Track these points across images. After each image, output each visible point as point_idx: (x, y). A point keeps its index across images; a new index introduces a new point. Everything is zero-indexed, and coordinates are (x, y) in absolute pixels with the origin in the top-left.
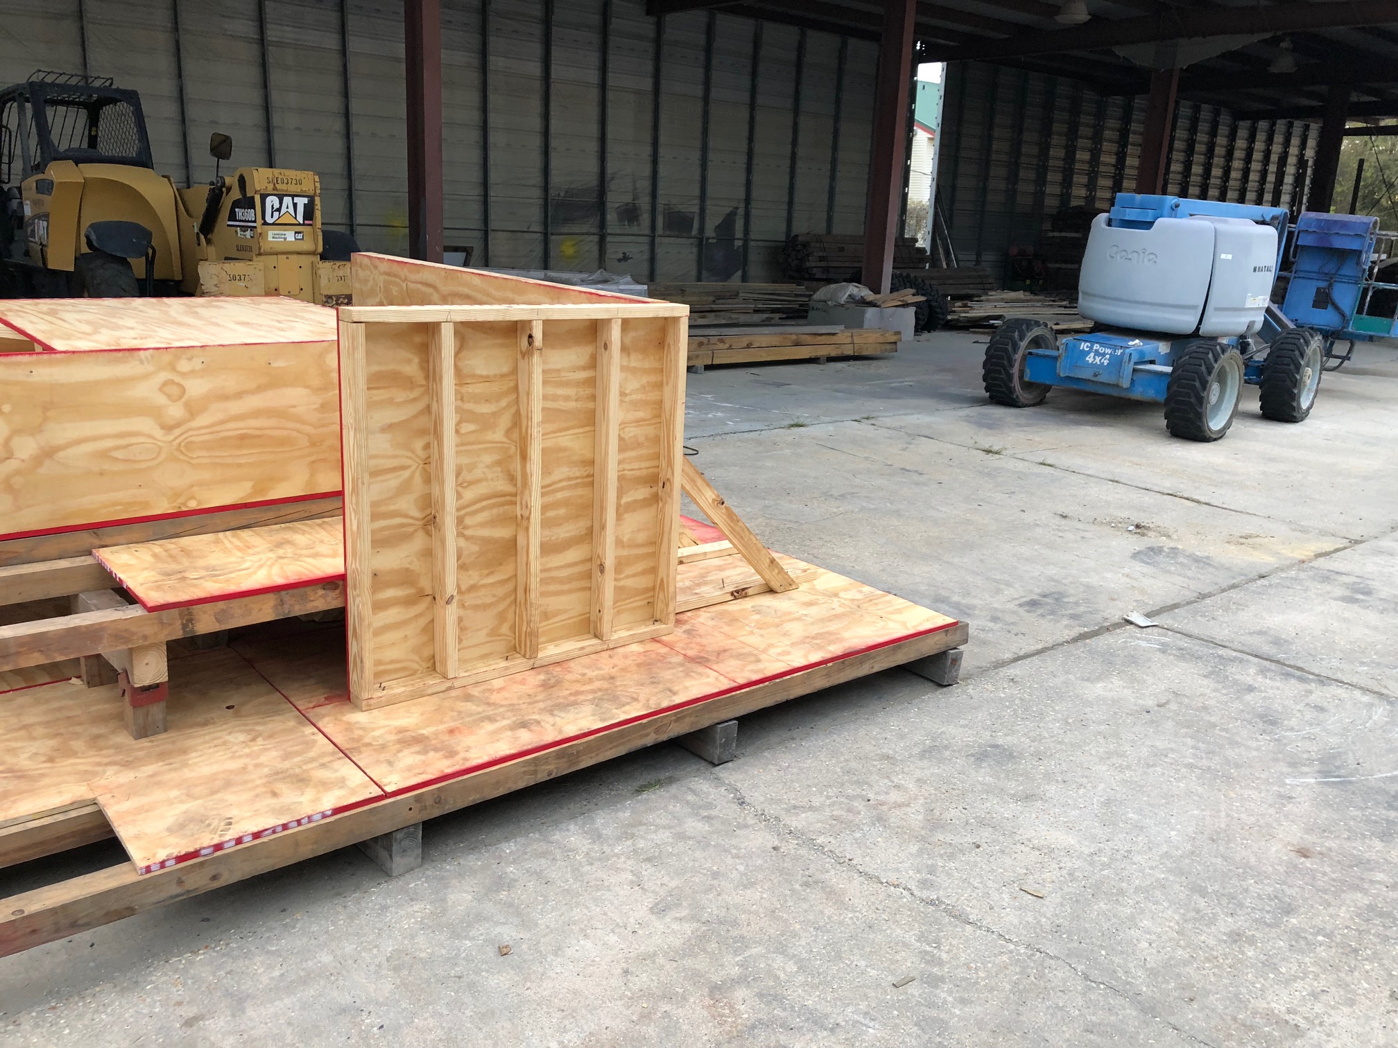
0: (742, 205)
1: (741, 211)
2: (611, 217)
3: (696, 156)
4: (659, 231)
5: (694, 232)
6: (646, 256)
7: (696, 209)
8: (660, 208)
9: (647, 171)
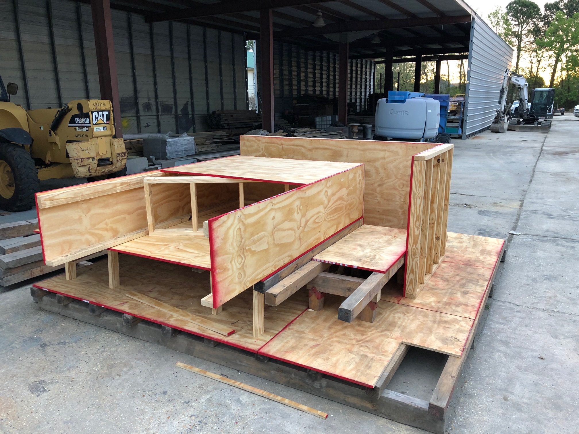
0: (190, 100)
1: (190, 103)
2: (141, 108)
3: (170, 81)
4: (160, 113)
5: (173, 113)
6: (156, 124)
7: (173, 103)
8: (159, 103)
9: (152, 88)
